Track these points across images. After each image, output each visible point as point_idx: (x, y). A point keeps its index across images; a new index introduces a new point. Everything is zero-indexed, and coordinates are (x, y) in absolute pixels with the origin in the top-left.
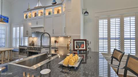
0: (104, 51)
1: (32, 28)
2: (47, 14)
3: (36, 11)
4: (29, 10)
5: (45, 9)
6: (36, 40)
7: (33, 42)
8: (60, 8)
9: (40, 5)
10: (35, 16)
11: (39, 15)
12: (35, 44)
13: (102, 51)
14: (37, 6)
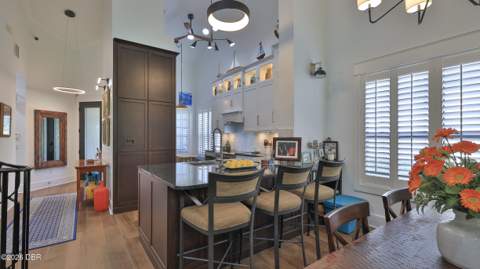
0: (379, 170)
1: (224, 115)
2: (248, 83)
3: (230, 78)
4: (219, 76)
5: (244, 72)
6: (231, 138)
7: (228, 142)
8: (271, 66)
9: (237, 65)
10: (229, 89)
11: (235, 86)
12: (232, 148)
13: (374, 170)
14: (232, 67)
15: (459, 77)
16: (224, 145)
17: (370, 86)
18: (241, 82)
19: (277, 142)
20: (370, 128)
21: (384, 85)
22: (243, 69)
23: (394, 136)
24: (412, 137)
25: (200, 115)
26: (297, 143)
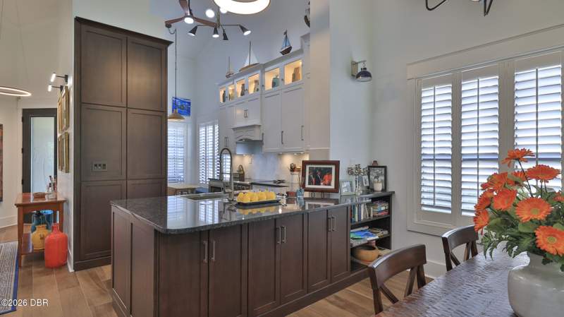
0: (438, 203)
1: (234, 129)
2: (269, 86)
3: (244, 79)
4: (230, 77)
5: (263, 72)
6: (245, 161)
7: (241, 168)
8: (300, 63)
9: (254, 61)
10: (242, 94)
11: (251, 89)
12: (247, 176)
13: (431, 203)
14: (247, 64)
15: (534, 85)
16: (235, 171)
17: (427, 94)
18: (260, 84)
19: (308, 167)
20: (427, 149)
21: (444, 92)
22: (262, 68)
23: (457, 159)
24: (478, 160)
25: (202, 130)
26: (333, 167)
